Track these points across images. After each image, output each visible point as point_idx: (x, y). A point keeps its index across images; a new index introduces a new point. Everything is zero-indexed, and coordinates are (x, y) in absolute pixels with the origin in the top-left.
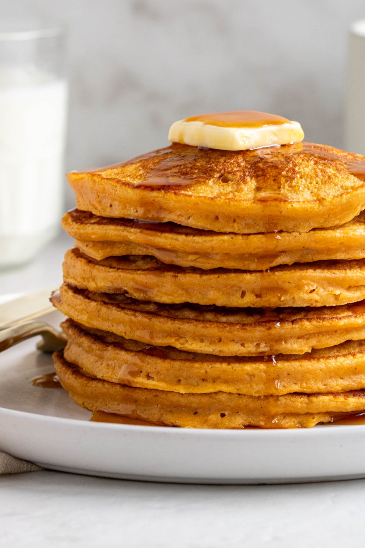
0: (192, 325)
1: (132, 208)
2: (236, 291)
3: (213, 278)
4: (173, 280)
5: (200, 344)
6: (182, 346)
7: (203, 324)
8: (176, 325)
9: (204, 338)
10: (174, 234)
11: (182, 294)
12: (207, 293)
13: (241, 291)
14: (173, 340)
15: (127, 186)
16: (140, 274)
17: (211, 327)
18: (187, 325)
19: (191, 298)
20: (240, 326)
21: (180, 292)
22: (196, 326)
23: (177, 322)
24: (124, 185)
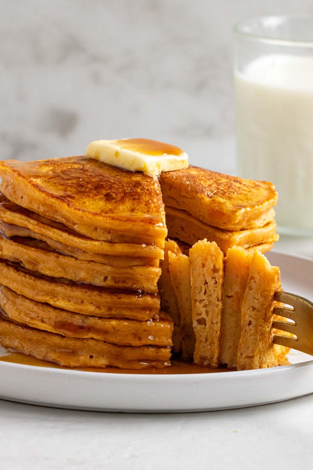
0: (63, 288)
1: (36, 205)
2: (101, 275)
3: (85, 263)
4: (56, 259)
5: (67, 303)
6: (54, 303)
7: (71, 288)
8: (52, 287)
9: (71, 299)
10: (60, 231)
11: (61, 271)
12: (79, 273)
13: (104, 276)
14: (48, 298)
15: (36, 187)
16: (33, 251)
17: (76, 291)
18: (60, 287)
19: (67, 275)
20: (97, 293)
21: (60, 269)
22: (66, 289)
23: (53, 285)
24: (33, 186)
